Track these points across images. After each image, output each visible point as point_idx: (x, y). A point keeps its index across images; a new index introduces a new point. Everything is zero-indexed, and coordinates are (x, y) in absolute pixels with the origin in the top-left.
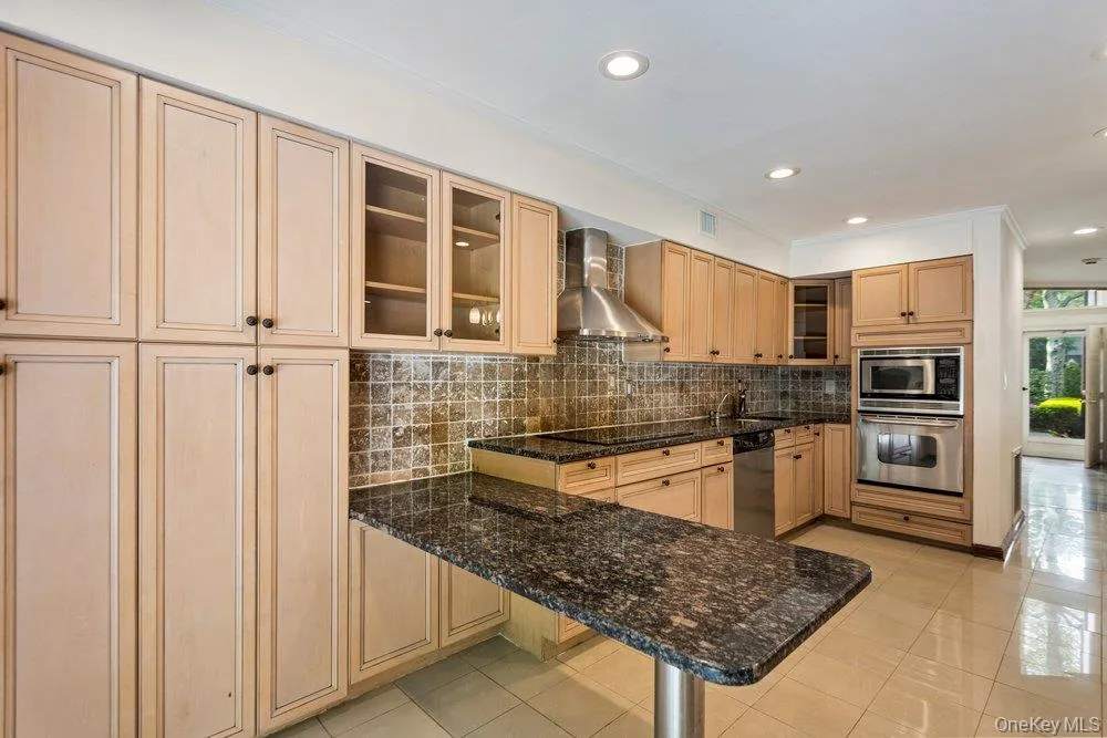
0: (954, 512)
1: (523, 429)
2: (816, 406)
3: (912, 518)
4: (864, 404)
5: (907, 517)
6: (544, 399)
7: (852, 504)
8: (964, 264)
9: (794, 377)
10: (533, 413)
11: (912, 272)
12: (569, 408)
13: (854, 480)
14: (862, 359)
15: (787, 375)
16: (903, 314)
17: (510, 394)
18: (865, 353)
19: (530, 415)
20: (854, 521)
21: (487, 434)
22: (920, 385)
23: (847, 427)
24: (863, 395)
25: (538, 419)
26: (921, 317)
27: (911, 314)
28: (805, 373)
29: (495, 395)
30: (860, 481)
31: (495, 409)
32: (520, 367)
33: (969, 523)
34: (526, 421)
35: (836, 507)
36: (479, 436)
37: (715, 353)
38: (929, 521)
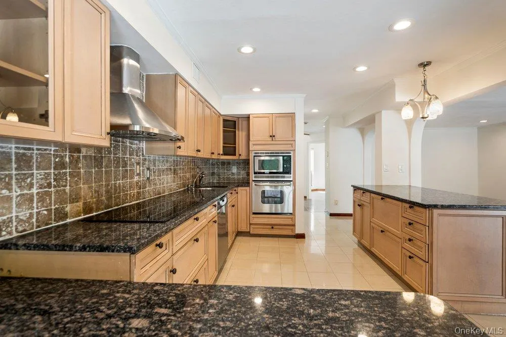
0: (289, 222)
1: (66, 216)
2: (228, 179)
3: (275, 227)
4: (255, 177)
5: (273, 226)
6: (86, 186)
7: (250, 224)
8: (291, 116)
9: (217, 164)
10: (75, 199)
11: (274, 117)
12: (107, 192)
13: (251, 213)
14: (254, 156)
15: (215, 164)
16: (271, 136)
17: (49, 185)
18: (256, 153)
19: (71, 202)
20: (251, 232)
21: (20, 229)
22: (278, 168)
23: (248, 188)
24: (255, 173)
25: (81, 204)
26: (277, 137)
27: (274, 136)
28: (223, 163)
29: (31, 186)
30: (254, 213)
31: (31, 201)
32: (62, 157)
33: (294, 225)
34: (68, 208)
35: (243, 228)
36: (10, 233)
37: (198, 151)
38: (281, 227)
